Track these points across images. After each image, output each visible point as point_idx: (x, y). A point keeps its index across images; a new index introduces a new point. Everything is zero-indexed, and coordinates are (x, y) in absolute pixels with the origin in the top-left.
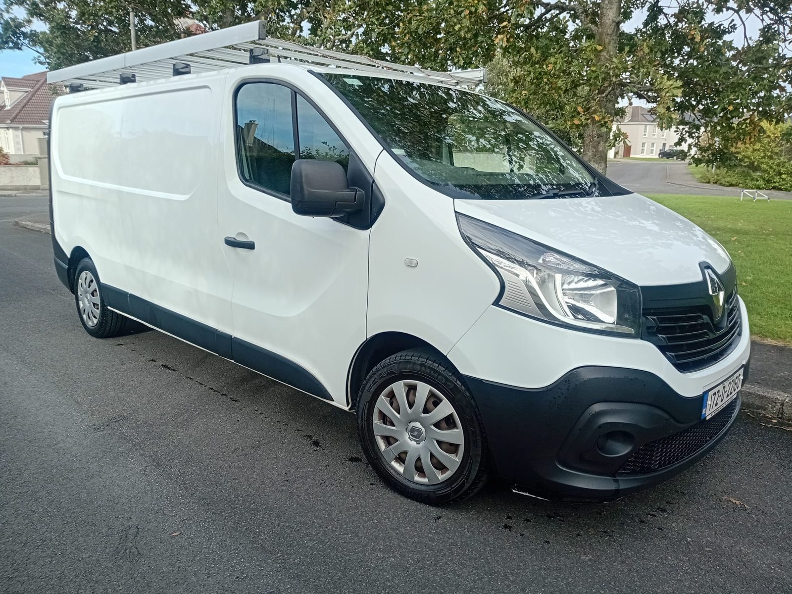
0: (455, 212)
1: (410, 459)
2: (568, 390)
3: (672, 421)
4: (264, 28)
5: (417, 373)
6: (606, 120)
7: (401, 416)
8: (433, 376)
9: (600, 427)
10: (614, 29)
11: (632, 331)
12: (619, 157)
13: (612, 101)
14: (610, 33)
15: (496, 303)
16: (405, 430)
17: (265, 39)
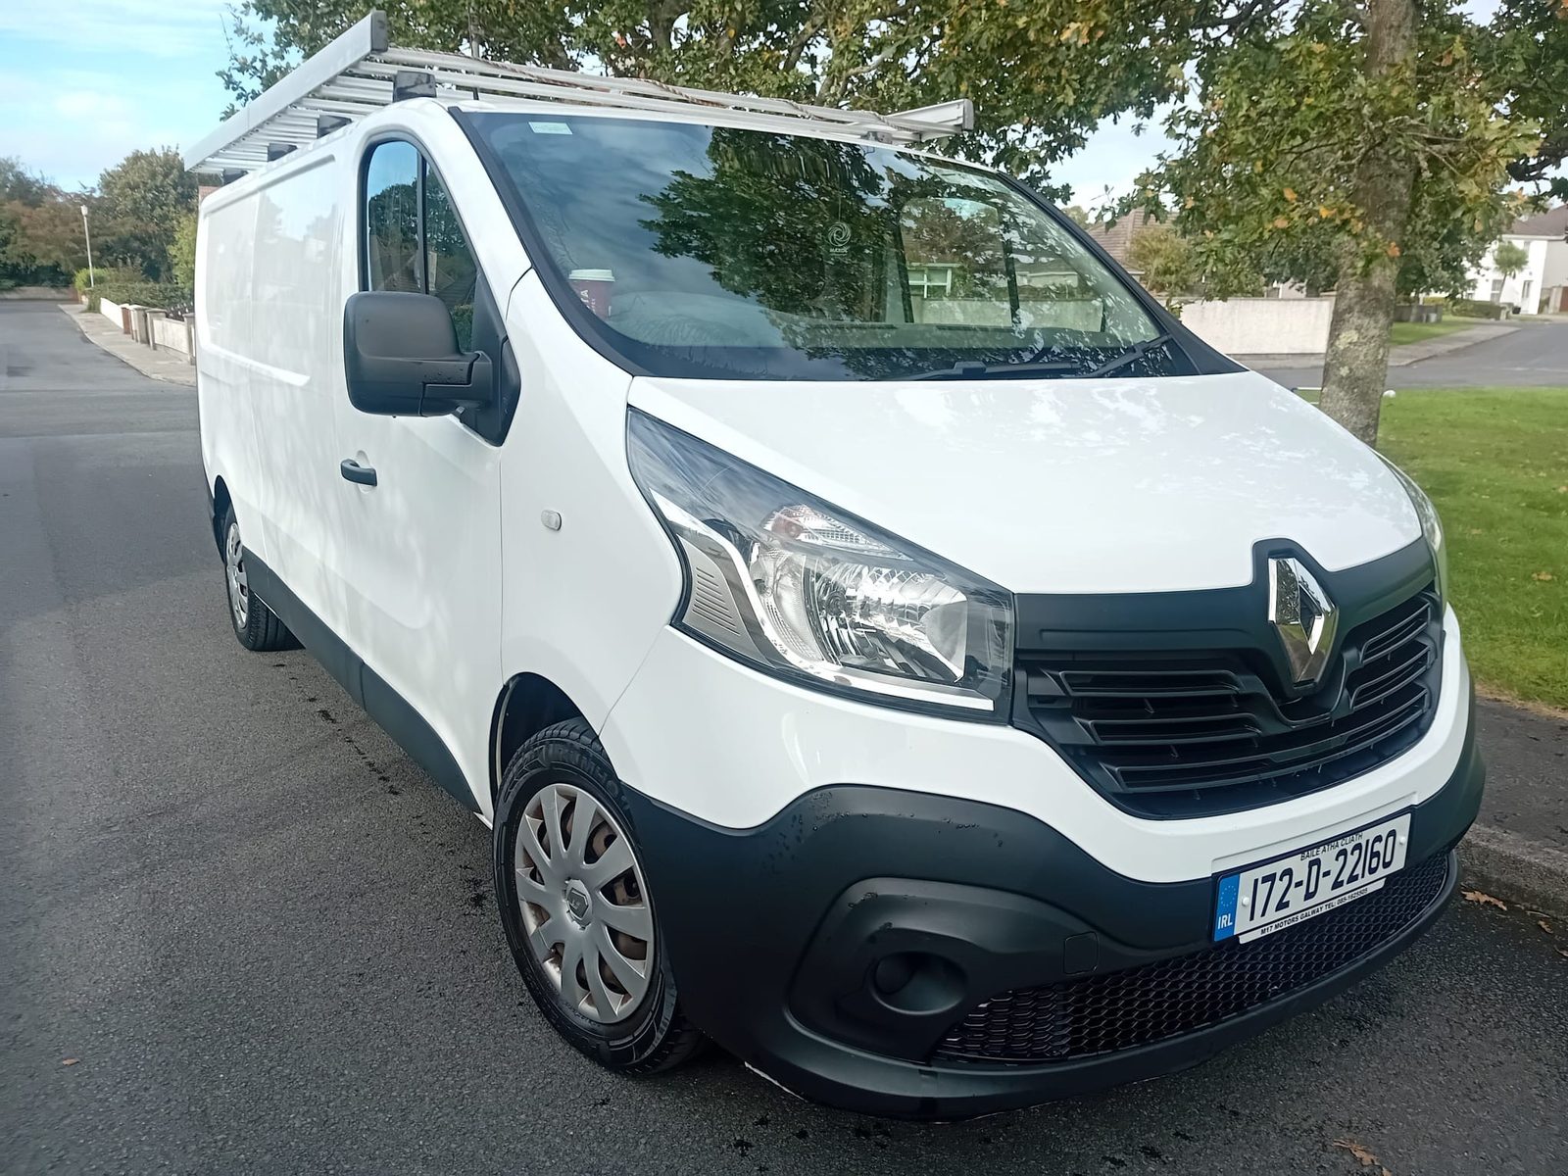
0: (628, 405)
1: (570, 957)
2: (799, 839)
3: (1096, 937)
4: (382, 28)
5: (573, 770)
6: (1346, 216)
7: (552, 863)
8: (598, 779)
9: (873, 938)
10: (1407, 14)
11: (987, 705)
12: (1551, 311)
13: (1403, 176)
14: (1395, 24)
15: (677, 621)
16: (561, 893)
17: (386, 50)
